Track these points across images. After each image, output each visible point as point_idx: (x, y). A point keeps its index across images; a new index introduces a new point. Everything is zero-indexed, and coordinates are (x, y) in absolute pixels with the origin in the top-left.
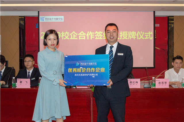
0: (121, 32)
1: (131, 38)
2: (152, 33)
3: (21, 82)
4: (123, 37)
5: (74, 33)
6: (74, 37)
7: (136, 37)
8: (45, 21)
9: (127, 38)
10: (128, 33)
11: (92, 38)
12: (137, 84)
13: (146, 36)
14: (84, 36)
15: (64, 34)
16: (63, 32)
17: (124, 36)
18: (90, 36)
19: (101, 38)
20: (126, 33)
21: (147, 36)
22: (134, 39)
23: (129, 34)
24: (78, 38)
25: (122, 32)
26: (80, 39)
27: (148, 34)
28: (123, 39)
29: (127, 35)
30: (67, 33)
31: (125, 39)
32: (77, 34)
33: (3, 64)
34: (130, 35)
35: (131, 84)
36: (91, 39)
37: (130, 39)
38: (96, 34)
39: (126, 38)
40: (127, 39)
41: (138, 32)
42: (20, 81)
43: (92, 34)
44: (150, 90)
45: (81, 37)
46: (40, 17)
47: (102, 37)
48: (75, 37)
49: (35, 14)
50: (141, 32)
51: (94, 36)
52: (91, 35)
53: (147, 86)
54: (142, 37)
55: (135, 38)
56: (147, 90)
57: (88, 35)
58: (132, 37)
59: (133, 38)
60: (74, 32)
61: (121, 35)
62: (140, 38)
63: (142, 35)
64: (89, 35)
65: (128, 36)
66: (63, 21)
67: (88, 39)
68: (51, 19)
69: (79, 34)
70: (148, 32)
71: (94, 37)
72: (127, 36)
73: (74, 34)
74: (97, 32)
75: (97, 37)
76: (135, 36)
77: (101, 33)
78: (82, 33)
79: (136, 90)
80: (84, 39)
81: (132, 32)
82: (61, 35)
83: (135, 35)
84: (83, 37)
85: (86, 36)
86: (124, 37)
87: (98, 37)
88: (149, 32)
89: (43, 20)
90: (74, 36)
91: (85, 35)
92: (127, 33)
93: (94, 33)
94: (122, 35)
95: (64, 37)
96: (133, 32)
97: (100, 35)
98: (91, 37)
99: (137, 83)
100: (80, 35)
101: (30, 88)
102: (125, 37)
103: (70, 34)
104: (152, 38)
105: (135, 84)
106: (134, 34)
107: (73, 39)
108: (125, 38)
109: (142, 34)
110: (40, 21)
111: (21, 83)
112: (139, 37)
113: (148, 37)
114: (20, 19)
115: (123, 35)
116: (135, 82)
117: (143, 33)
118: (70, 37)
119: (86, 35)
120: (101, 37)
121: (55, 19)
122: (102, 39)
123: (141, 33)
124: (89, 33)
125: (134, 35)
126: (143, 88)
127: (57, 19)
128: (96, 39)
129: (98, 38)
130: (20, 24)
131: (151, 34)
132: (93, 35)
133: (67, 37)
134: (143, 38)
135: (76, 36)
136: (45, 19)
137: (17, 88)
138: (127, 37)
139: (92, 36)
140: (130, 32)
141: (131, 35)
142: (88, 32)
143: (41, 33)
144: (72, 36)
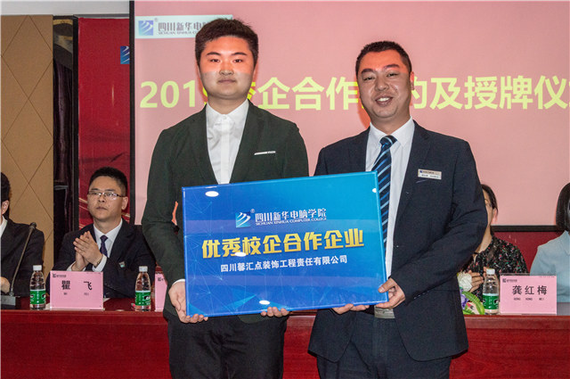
0: (470, 78)
1: (512, 104)
3: (66, 285)
4: (476, 100)
5: (274, 85)
6: (275, 100)
7: (531, 101)
8: (156, 35)
9: (493, 102)
10: (498, 84)
11: (350, 105)
12: (542, 295)
14: (318, 98)
17: (481, 96)
18: (339, 97)
20: (490, 82)
22: (525, 107)
23: (503, 88)
24: (293, 105)
25: (474, 80)
26: (299, 107)
28: (477, 107)
29: (495, 90)
31: (487, 108)
32: (286, 89)
34: (507, 92)
35: (517, 295)
36: (346, 107)
37: (509, 107)
39: (489, 104)
40: (495, 106)
41: (543, 78)
42: (63, 282)
43: (350, 88)
45: (303, 102)
46: (137, 19)
48: (280, 102)
49: (116, 7)
50: (555, 79)
52: (346, 93)
55: (529, 104)
57: (331, 92)
58: (517, 100)
59: (521, 104)
60: (274, 80)
61: (470, 89)
62: (548, 106)
63: (556, 91)
64: (338, 91)
65: (498, 95)
67: (332, 107)
68: (180, 28)
69: (295, 89)
71: (356, 101)
72: (493, 96)
73: (275, 90)
76: (529, 97)
78: (308, 85)
79: (539, 323)
80: (314, 110)
81: (515, 80)
83: (529, 92)
84: (313, 102)
85: (323, 94)
86: (481, 99)
89: (151, 32)
90: (276, 96)
91: (318, 93)
92: (494, 83)
94: (473, 89)
96: (520, 77)
98: (346, 102)
99: (544, 292)
100: (298, 93)
101: (102, 308)
102: (486, 98)
103: (260, 90)
105: (536, 296)
106: (522, 86)
107: (271, 107)
108: (484, 104)
109: (556, 89)
110: (138, 35)
111: (66, 291)
112: (547, 98)
114: (58, 30)
115: (477, 90)
116: (535, 290)
117: (564, 81)
118: (257, 100)
119: (325, 91)
123: (552, 82)
124: (336, 85)
125: (526, 89)
130: (57, 50)
132: (355, 93)
134: (563, 105)
135: (284, 96)
136: (155, 26)
137: (50, 307)
138: (497, 101)
139: (351, 97)
140: (509, 78)
141: (511, 92)
142: (334, 80)
143: (141, 84)
144: (265, 95)
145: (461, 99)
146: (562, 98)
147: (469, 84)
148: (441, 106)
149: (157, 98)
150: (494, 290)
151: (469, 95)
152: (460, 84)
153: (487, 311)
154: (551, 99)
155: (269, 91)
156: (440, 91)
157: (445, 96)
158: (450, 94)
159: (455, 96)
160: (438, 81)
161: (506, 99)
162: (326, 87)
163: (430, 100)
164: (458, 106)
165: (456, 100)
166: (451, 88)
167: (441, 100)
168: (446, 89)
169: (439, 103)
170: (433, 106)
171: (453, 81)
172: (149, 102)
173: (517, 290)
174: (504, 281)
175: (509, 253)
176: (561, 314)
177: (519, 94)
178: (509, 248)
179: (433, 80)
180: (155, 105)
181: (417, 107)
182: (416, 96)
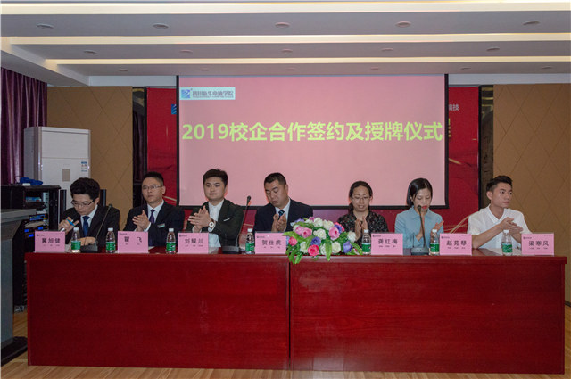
0: (368, 123)
1: (392, 138)
2: (441, 126)
3: (127, 239)
4: (371, 136)
5: (258, 127)
6: (259, 135)
7: (402, 136)
8: (192, 98)
9: (381, 137)
10: (384, 127)
11: (301, 138)
12: (394, 244)
13: (427, 133)
14: (283, 134)
15: (236, 129)
16: (233, 124)
17: (374, 133)
18: (295, 134)
19: (320, 138)
20: (379, 126)
21: (429, 132)
22: (399, 139)
23: (387, 129)
24: (269, 138)
25: (370, 124)
26: (272, 139)
27: (432, 129)
28: (372, 139)
29: (382, 130)
30: (242, 125)
31: (377, 140)
32: (265, 129)
33: (94, 201)
34: (389, 131)
35: (381, 244)
36: (299, 139)
37: (390, 139)
38: (310, 128)
39: (378, 137)
40: (382, 139)
41: (409, 123)
42: (126, 237)
43: (301, 129)
44: (426, 260)
45: (275, 136)
46: (181, 89)
47: (325, 136)
48: (262, 136)
49: (169, 82)
50: (416, 123)
51: (305, 133)
52: (299, 131)
53: (419, 251)
54: (416, 135)
56: (418, 259)
57: (290, 131)
58: (394, 136)
59: (396, 138)
60: (258, 124)
61: (368, 130)
62: (412, 138)
64: (294, 130)
65: (384, 132)
66: (234, 98)
67: (291, 139)
68: (205, 94)
69: (270, 129)
70: (432, 124)
71: (304, 136)
72: (381, 133)
73: (259, 130)
74: (311, 124)
75: (311, 135)
76: (401, 133)
77: (322, 125)
78: (277, 127)
79: (393, 260)
80: (280, 141)
81: (394, 125)
82: (230, 130)
83: (401, 131)
84: (280, 136)
85: (286, 132)
86: (374, 135)
87: (313, 134)
88: (435, 123)
89: (189, 96)
90: (259, 133)
91: (283, 131)
92: (381, 126)
93: (305, 126)
94: (370, 129)
95: (237, 135)
96: (396, 123)
97: (320, 131)
98: (299, 136)
99: (396, 243)
100: (272, 131)
101: (147, 252)
102: (377, 135)
103: (250, 129)
104: (441, 138)
105: (391, 244)
106: (397, 128)
107: (256, 139)
108: (376, 137)
109: (416, 129)
110: (181, 98)
111: (126, 242)
112: (411, 134)
113: (432, 134)
114: (136, 95)
115: (372, 130)
116: (391, 242)
117: (421, 125)
118: (249, 135)
119: (287, 130)
120: (321, 135)
121: (215, 93)
122: (324, 139)
123: (414, 126)
124: (293, 127)
125: (399, 129)
126: (410, 254)
127: (220, 93)
128: (308, 139)
129: (314, 137)
130: (135, 105)
131: (438, 129)
132: (304, 131)
133: (242, 136)
134: (420, 138)
135: (264, 133)
136: (191, 93)
137: (118, 252)
138: (383, 136)
139: (301, 133)
140: (390, 123)
141: (391, 131)
142: (292, 124)
143: (183, 126)
144: (253, 132)
145: (363, 135)
146: (419, 135)
147: (368, 127)
148: (352, 139)
149: (192, 134)
150: (368, 242)
151: (368, 133)
152: (363, 126)
153: (364, 253)
154: (413, 135)
155: (256, 130)
156: (351, 130)
157: (354, 133)
158: (357, 132)
159: (360, 133)
160: (351, 125)
161: (388, 135)
162: (288, 128)
163: (346, 136)
164: (362, 139)
165: (361, 135)
166: (357, 129)
167: (352, 135)
168: (355, 130)
169: (351, 137)
170: (347, 139)
171: (359, 125)
172: (188, 136)
173: (381, 241)
174: (374, 236)
176: (405, 255)
177: (395, 132)
179: (348, 124)
180: (191, 138)
181: (338, 139)
182: (338, 133)
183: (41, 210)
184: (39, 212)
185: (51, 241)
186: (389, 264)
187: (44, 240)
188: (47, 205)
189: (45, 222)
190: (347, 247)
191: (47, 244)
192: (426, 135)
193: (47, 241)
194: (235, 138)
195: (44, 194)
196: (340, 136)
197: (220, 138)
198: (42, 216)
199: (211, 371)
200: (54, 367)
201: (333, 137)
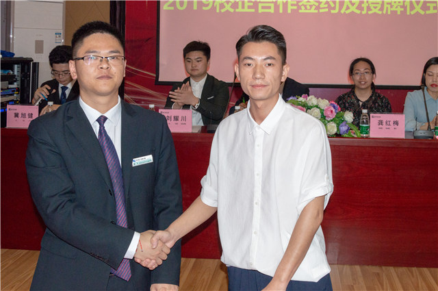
1: (391, 11)
4: (369, 8)
6: (246, 7)
7: (402, 9)
9: (380, 10)
12: (396, 126)
13: (429, 7)
14: (272, 5)
17: (372, 6)
18: (285, 6)
19: (313, 11)
21: (431, 6)
22: (399, 13)
23: (386, 1)
24: (257, 9)
26: (260, 10)
27: (436, 2)
28: (370, 12)
29: (380, 3)
31: (375, 13)
34: (387, 4)
35: (381, 126)
36: (289, 11)
37: (389, 13)
39: (377, 11)
40: (380, 12)
44: (430, 144)
45: (263, 8)
47: (318, 8)
48: (249, 7)
51: (297, 5)
52: (290, 2)
53: (423, 135)
54: (418, 9)
55: (401, 11)
56: (421, 143)
58: (394, 9)
59: (397, 11)
61: (365, 2)
62: (413, 13)
63: (418, 4)
64: (285, 1)
65: (382, 5)
67: (281, 11)
69: (258, 0)
72: (379, 6)
75: (303, 7)
76: (401, 7)
79: (394, 143)
80: (270, 13)
83: (401, 4)
84: (269, 8)
85: (275, 4)
86: (372, 8)
87: (305, 6)
90: (247, 4)
94: (367, 2)
95: (222, 6)
98: (290, 8)
99: (397, 124)
102: (375, 8)
105: (392, 126)
107: (243, 10)
108: (374, 11)
112: (412, 8)
113: (435, 8)
116: (392, 123)
118: (235, 6)
119: (277, 1)
120: (314, 7)
122: (316, 11)
125: (399, 3)
126: (413, 138)
128: (300, 11)
133: (228, 7)
134: (422, 13)
135: (252, 4)
138: (382, 9)
139: (292, 5)
141: (390, 4)
144: (240, 4)
145: (360, 8)
146: (421, 8)
148: (347, 12)
149: (173, 4)
150: (367, 122)
151: (365, 5)
153: (362, 135)
154: (414, 8)
156: (346, 3)
157: (350, 6)
159: (356, 6)
161: (387, 8)
163: (341, 7)
164: (358, 12)
165: (357, 8)
167: (348, 8)
169: (346, 10)
170: (342, 12)
172: (169, 6)
173: (381, 123)
174: (373, 117)
175: (382, 102)
176: (407, 138)
177: (395, 5)
178: (382, 99)
180: (172, 8)
181: (332, 11)
182: (333, 5)
183: (11, 83)
184: (11, 86)
185: (23, 115)
186: (390, 148)
187: (16, 115)
188: (19, 79)
189: (16, 96)
190: (344, 128)
191: (20, 118)
192: (428, 8)
193: (20, 115)
194: (220, 9)
195: (16, 66)
196: (334, 8)
197: (204, 8)
198: (13, 90)
199: (193, 260)
200: (25, 252)
201: (327, 10)
